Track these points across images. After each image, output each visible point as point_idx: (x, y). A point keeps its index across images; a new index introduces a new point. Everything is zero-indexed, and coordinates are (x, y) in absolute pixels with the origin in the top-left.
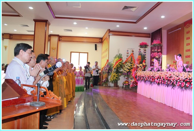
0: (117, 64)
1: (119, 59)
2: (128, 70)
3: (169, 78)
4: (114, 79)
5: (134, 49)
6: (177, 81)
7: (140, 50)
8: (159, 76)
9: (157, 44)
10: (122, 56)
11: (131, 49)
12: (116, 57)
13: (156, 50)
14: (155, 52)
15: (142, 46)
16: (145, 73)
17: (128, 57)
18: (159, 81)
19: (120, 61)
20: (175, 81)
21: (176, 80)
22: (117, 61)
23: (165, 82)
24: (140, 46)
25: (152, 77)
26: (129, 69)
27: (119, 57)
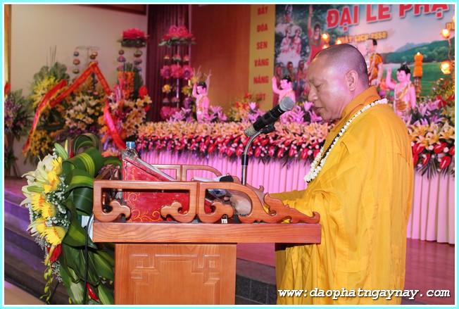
0: (53, 97)
1: (57, 83)
2: (90, 120)
3: (272, 141)
4: (42, 149)
5: (99, 48)
6: (299, 147)
7: (122, 53)
8: (234, 136)
9: (183, 39)
10: (67, 72)
11: (88, 49)
12: (40, 75)
13: (178, 58)
14: (175, 63)
15: (130, 40)
16: (173, 129)
17: (80, 75)
18: (234, 150)
19: (61, 87)
20: (295, 148)
21: (295, 145)
22: (52, 87)
23: (258, 151)
24: (125, 40)
25: (205, 138)
26: (92, 116)
27: (55, 76)
